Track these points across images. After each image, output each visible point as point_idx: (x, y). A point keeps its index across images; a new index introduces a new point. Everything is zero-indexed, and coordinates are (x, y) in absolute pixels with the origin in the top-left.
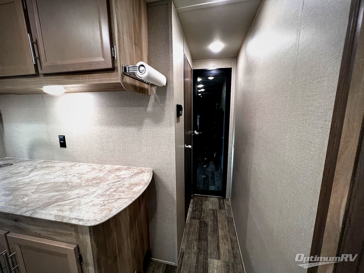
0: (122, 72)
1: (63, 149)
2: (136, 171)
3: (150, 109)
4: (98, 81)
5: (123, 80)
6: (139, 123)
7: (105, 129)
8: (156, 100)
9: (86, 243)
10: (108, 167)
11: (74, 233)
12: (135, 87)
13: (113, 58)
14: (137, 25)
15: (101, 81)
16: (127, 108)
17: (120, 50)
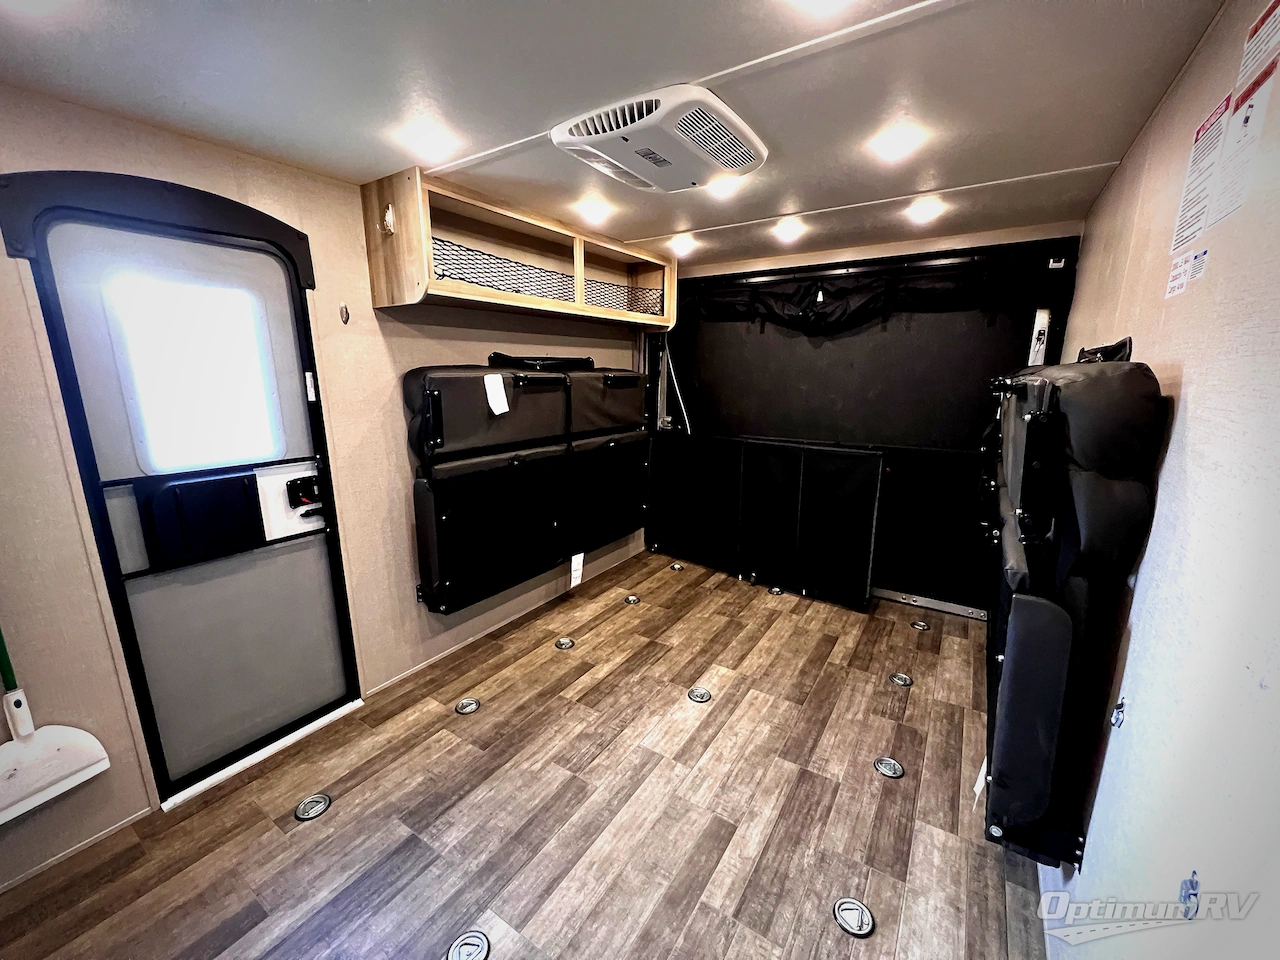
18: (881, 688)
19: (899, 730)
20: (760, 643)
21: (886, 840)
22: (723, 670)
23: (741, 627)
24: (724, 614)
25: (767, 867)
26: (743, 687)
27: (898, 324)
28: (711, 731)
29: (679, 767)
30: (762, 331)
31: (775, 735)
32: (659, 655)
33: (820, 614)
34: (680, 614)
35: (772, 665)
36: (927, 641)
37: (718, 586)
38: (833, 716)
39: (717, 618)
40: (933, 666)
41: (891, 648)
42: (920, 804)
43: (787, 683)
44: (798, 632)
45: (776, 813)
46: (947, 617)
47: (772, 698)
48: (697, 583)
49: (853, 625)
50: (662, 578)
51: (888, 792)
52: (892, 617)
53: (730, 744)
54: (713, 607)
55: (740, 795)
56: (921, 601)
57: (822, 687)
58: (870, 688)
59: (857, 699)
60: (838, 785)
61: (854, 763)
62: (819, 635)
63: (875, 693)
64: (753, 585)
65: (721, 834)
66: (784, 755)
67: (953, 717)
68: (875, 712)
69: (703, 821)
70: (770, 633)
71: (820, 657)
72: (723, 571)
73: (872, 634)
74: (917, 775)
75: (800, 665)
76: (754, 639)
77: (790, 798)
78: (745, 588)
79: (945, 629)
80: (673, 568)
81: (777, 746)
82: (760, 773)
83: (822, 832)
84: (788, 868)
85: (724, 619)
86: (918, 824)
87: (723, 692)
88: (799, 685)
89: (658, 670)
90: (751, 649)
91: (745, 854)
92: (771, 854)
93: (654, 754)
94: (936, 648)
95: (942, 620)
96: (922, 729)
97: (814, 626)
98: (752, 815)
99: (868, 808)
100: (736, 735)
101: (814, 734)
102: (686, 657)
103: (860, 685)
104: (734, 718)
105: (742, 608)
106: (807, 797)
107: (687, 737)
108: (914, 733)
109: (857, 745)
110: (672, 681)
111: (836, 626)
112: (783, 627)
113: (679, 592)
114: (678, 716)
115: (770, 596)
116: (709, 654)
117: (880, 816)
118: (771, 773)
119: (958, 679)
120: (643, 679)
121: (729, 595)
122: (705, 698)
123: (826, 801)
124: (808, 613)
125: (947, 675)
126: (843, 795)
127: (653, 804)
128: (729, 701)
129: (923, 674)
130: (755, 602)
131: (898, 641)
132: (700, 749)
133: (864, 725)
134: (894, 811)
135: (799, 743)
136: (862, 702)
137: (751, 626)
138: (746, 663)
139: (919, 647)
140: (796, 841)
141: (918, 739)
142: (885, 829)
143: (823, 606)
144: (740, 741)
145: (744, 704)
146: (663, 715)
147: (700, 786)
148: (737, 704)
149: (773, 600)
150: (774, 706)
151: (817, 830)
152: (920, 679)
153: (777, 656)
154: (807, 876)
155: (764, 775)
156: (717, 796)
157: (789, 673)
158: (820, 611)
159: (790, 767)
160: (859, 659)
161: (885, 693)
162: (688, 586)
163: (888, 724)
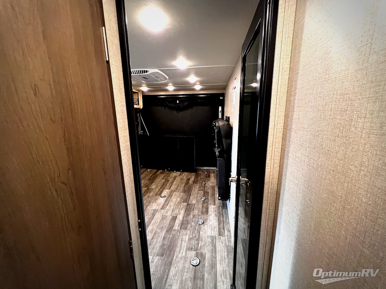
18: (200, 186)
19: (204, 192)
20: (174, 183)
21: (204, 210)
22: (167, 190)
23: (168, 181)
24: (164, 179)
25: (184, 220)
26: (172, 192)
27: (195, 108)
28: (167, 202)
29: (162, 211)
30: (165, 109)
31: (181, 199)
32: (151, 191)
33: (185, 175)
34: (153, 181)
35: (177, 187)
36: (207, 176)
37: (161, 173)
38: (192, 193)
39: (162, 180)
40: (209, 180)
41: (201, 178)
42: (209, 203)
43: (181, 189)
44: (182, 179)
45: (184, 212)
46: (211, 170)
47: (179, 193)
48: (156, 173)
49: (193, 175)
50: (146, 174)
51: (204, 203)
52: (200, 172)
53: (172, 203)
54: (161, 178)
55: (176, 211)
56: (205, 168)
57: (188, 189)
58: (198, 186)
59: (196, 190)
60: (195, 204)
61: (197, 200)
62: (186, 179)
63: (199, 187)
64: (169, 171)
65: (174, 218)
66: (184, 202)
67: (213, 188)
68: (200, 190)
69: (170, 217)
70: (175, 181)
71: (187, 183)
72: (161, 170)
73: (197, 176)
74: (208, 199)
75: (183, 185)
76: (172, 183)
77: (186, 209)
78: (168, 172)
79: (210, 172)
80: (148, 171)
81: (182, 201)
82: (179, 207)
83: (193, 212)
84: (188, 219)
85: (164, 180)
86: (209, 206)
87: (168, 194)
88: (184, 189)
89: (151, 194)
90: (172, 184)
91: (180, 220)
92: (185, 218)
93: (156, 210)
94: (209, 176)
95: (210, 171)
96: (208, 191)
97: (185, 177)
98: (180, 214)
99: (201, 206)
100: (173, 201)
101: (189, 197)
102: (157, 190)
103: (196, 186)
104: (172, 198)
105: (168, 177)
106: (189, 208)
107: (162, 205)
108: (207, 192)
109: (197, 197)
110: (156, 195)
111: (189, 177)
112: (178, 179)
113: (151, 176)
114: (159, 201)
115: (174, 173)
116: (163, 187)
117: (203, 206)
118: (181, 206)
119: (213, 181)
120: (148, 196)
121: (164, 175)
122: (165, 196)
123: (193, 207)
124: (183, 175)
125: (212, 181)
126: (196, 205)
127: (159, 218)
128: (170, 196)
129: (207, 182)
130: (171, 175)
131: (202, 177)
132: (166, 206)
133: (198, 193)
134: (205, 205)
135: (186, 199)
136: (197, 189)
137: (171, 180)
138: (172, 188)
139: (206, 177)
140: (188, 215)
141: (208, 193)
142: (204, 208)
143: (186, 173)
144: (174, 202)
145: (173, 195)
146: (156, 202)
147: (168, 212)
148: (172, 196)
149: (175, 174)
150: (180, 194)
151: (192, 212)
152: (207, 183)
153: (178, 185)
154: (192, 219)
155: (180, 207)
156: (172, 213)
157: (181, 187)
158: (186, 174)
159: (185, 204)
160: (195, 182)
161: (201, 187)
162: (153, 174)
163: (202, 192)
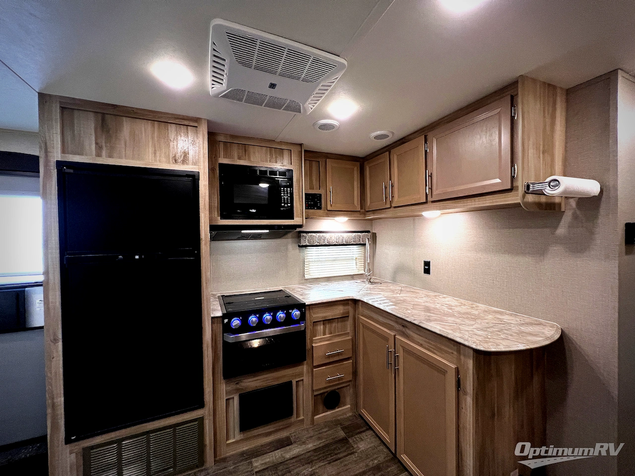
0: (523, 191)
1: (426, 275)
2: (527, 321)
3: (561, 230)
4: (490, 203)
5: (525, 200)
6: (540, 252)
7: (482, 257)
8: (575, 217)
9: (468, 368)
10: (482, 307)
11: (455, 353)
12: (539, 205)
13: (513, 178)
14: (548, 128)
15: (493, 202)
16: (518, 230)
17: (523, 168)
